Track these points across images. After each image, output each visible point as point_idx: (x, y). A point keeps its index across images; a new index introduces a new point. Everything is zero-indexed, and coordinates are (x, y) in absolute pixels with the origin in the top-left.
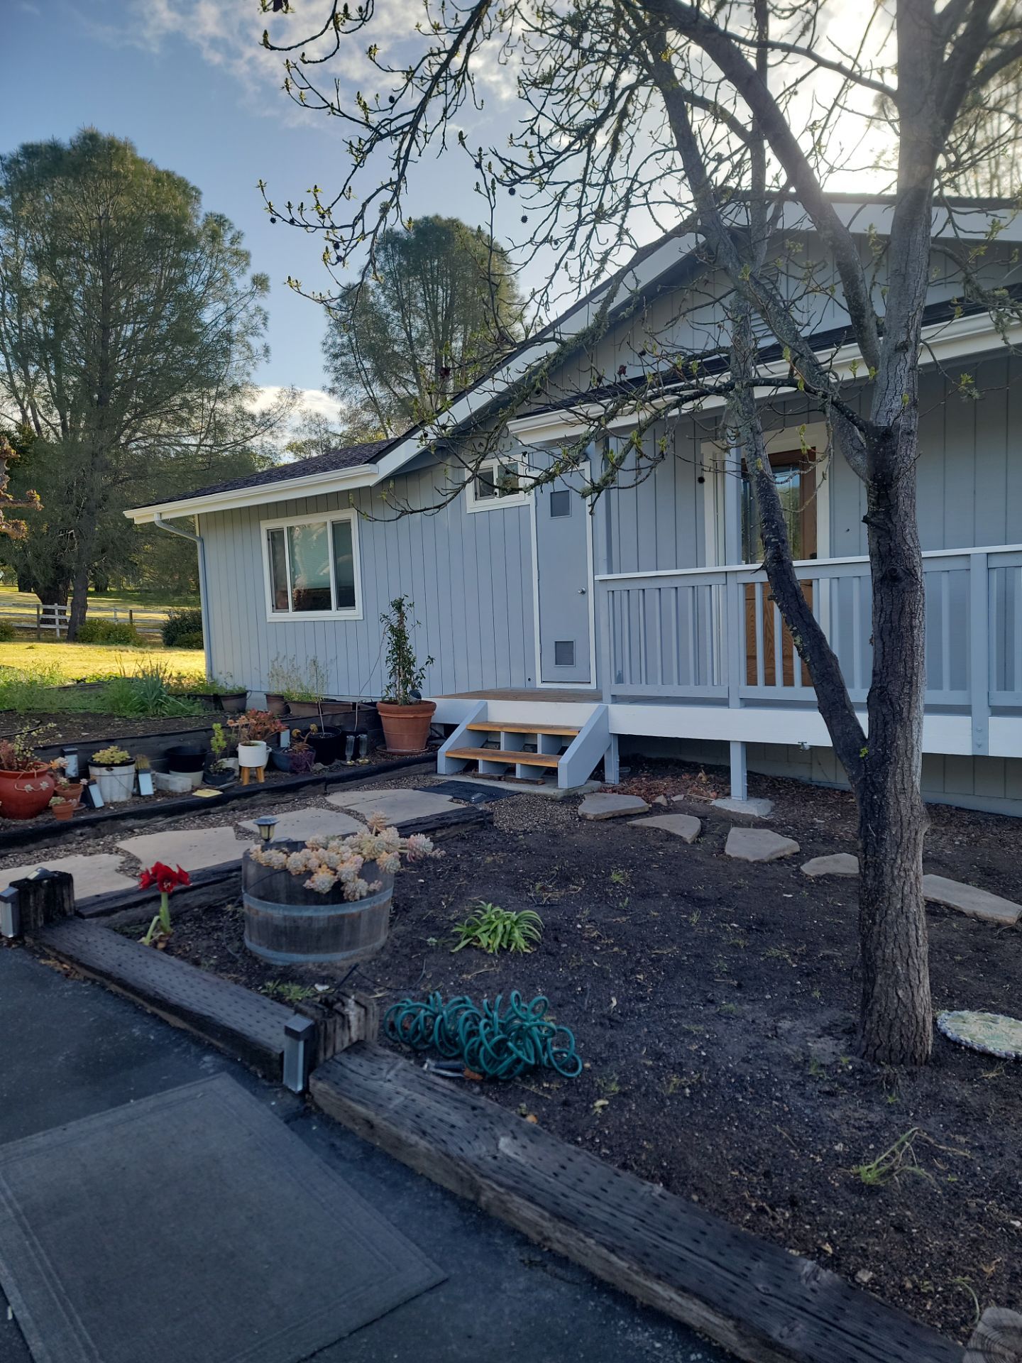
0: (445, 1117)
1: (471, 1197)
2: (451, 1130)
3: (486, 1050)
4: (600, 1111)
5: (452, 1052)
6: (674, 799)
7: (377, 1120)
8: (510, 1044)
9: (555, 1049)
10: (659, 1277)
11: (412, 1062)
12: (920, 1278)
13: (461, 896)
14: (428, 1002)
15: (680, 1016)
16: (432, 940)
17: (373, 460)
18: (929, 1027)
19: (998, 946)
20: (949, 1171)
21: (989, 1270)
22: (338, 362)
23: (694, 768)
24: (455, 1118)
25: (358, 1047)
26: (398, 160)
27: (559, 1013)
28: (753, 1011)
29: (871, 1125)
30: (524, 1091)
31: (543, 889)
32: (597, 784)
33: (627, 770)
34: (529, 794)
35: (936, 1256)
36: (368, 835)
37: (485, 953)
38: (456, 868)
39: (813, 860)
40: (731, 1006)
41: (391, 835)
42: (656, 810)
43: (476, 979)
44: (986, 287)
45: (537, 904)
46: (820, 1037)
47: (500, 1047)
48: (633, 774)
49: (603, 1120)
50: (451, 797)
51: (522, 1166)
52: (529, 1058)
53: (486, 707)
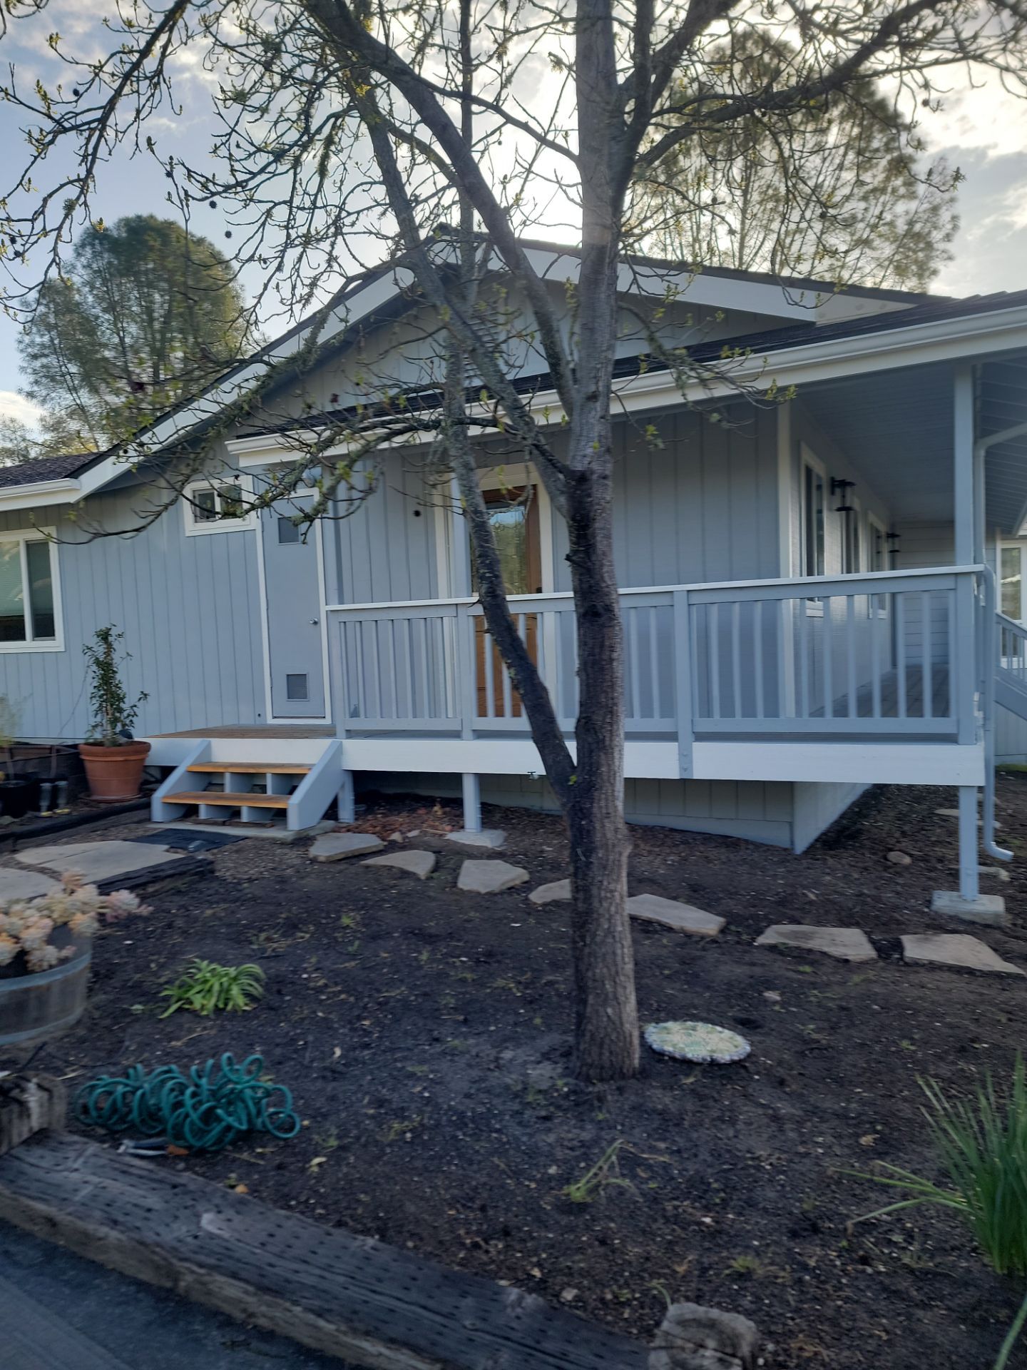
0: (141, 1201)
1: (169, 1284)
2: (148, 1215)
3: (192, 1123)
4: (316, 1169)
5: (154, 1128)
6: (410, 835)
7: (60, 1216)
8: (219, 1111)
9: (272, 1110)
10: (367, 1333)
11: (106, 1146)
12: (620, 1287)
13: (173, 955)
14: (128, 1077)
15: (405, 1058)
16: (138, 1007)
17: (75, 473)
18: (636, 1041)
19: (701, 958)
20: (651, 1178)
21: (681, 1269)
22: (37, 364)
23: (429, 802)
24: (153, 1201)
25: (40, 1137)
26: (85, 157)
27: (278, 1071)
28: (477, 1045)
29: (583, 1144)
30: (234, 1160)
31: (269, 939)
32: (330, 824)
33: (363, 808)
34: (256, 839)
35: (635, 1264)
36: (60, 896)
37: (199, 1016)
38: (170, 926)
39: (541, 888)
40: (456, 1042)
41: (88, 893)
42: (392, 847)
43: (187, 1045)
44: (668, 345)
45: (260, 957)
46: (539, 1063)
47: (209, 1116)
48: (369, 811)
49: (319, 1179)
50: (166, 847)
51: (227, 1241)
52: (241, 1123)
53: (209, 746)
